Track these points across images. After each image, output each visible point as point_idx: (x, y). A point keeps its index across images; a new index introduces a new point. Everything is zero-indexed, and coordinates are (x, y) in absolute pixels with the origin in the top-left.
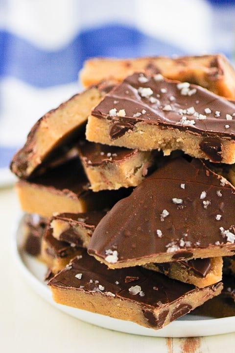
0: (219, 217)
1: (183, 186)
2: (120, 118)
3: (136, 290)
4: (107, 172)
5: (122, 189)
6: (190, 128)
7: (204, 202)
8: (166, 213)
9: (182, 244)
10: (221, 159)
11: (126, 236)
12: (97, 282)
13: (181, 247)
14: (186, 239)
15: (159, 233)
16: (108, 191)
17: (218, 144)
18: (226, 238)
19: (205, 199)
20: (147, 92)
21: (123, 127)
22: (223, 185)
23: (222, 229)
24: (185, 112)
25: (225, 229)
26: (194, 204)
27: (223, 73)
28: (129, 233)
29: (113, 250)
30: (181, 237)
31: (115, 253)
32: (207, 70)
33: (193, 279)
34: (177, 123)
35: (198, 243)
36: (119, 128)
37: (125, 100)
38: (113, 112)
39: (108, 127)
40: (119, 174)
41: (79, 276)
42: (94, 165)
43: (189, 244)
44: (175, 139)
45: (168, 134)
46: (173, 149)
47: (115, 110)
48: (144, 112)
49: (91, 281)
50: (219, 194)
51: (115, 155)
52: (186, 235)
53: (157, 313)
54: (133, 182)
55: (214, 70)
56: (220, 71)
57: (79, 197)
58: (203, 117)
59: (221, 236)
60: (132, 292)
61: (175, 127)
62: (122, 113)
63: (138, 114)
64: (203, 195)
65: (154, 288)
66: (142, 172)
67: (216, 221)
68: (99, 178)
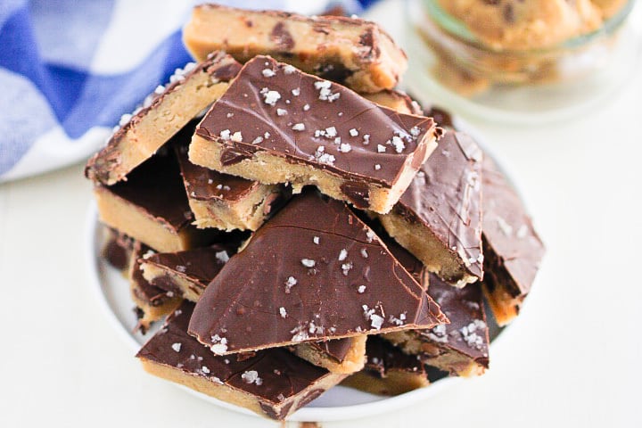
0: (362, 289)
1: (316, 240)
2: (235, 143)
3: (252, 376)
4: (216, 209)
5: (236, 231)
6: (328, 168)
7: (344, 267)
8: (292, 281)
9: (312, 331)
10: (368, 205)
11: (238, 314)
12: (200, 358)
13: (310, 335)
14: (317, 323)
15: (283, 311)
16: (216, 229)
17: (365, 190)
18: (370, 321)
19: (345, 262)
20: (272, 97)
21: (239, 154)
22: (370, 240)
23: (365, 307)
24: (323, 133)
25: (370, 308)
26: (331, 267)
27: (378, 53)
28: (243, 310)
29: (222, 336)
30: (311, 318)
31: (224, 340)
32: (357, 50)
33: (327, 363)
34: (311, 158)
35: (333, 329)
36: (233, 155)
37: (242, 111)
38: (225, 134)
39: (219, 151)
40: (232, 215)
41: (176, 347)
42: (198, 199)
43: (321, 330)
44: (309, 177)
45: (300, 170)
46: (305, 184)
47: (228, 132)
48: (267, 135)
49: (193, 357)
50: (364, 253)
51: (227, 188)
52: (318, 316)
53: (278, 408)
54: (250, 225)
55: (367, 49)
56: (374, 52)
57: (178, 232)
58: (346, 148)
59: (364, 317)
60: (246, 380)
61: (308, 163)
62: (238, 137)
63: (259, 140)
64: (343, 255)
65: (276, 371)
66: (263, 210)
67: (358, 293)
68: (206, 213)
